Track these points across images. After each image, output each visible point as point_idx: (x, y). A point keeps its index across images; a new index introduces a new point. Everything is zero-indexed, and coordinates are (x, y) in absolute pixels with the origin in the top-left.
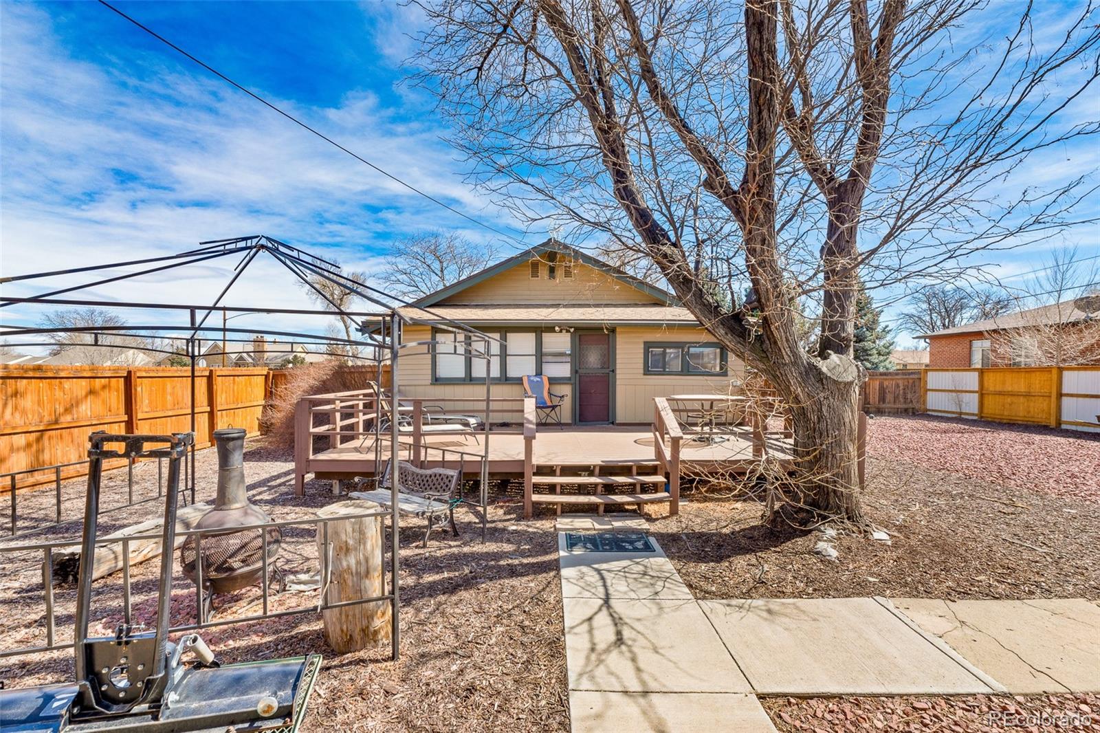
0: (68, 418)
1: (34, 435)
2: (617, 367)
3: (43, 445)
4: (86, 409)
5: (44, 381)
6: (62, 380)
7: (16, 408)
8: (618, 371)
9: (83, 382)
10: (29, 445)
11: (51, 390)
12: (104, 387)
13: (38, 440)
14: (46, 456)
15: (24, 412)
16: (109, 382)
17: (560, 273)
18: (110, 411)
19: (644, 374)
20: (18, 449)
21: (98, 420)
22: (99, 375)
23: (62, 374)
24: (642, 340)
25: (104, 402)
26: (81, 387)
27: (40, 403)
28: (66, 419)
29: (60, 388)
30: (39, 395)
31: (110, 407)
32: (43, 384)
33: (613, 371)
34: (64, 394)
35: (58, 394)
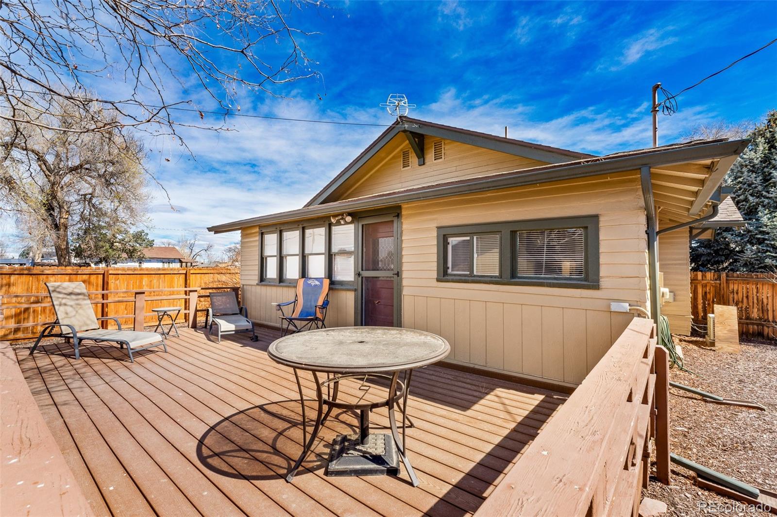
2: (404, 268)
8: (405, 275)
17: (430, 156)
19: (438, 280)
24: (434, 225)
33: (398, 274)
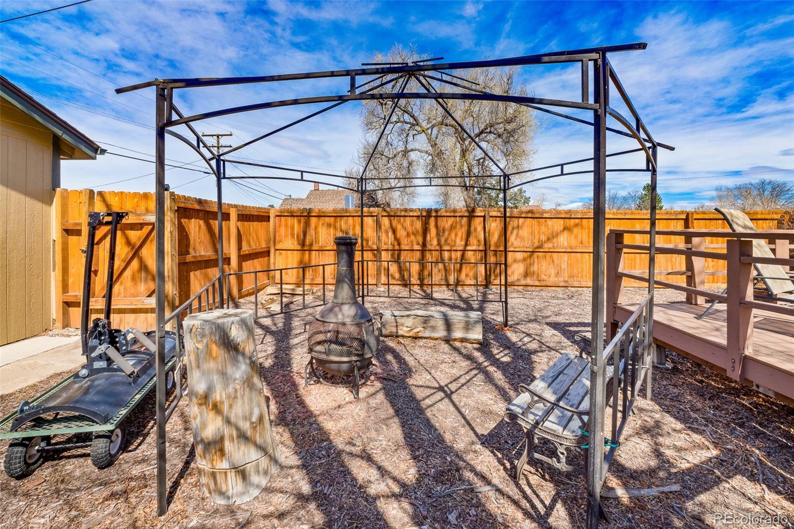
0: (550, 245)
1: (529, 253)
3: (534, 261)
4: (563, 241)
5: (535, 220)
6: (547, 220)
7: (517, 234)
9: (562, 221)
10: (524, 260)
11: (539, 226)
12: (576, 225)
13: (530, 256)
14: (535, 268)
15: (523, 239)
16: (581, 221)
18: (582, 243)
20: (519, 261)
21: (571, 249)
22: (573, 216)
23: (546, 215)
25: (576, 237)
26: (558, 225)
27: (532, 233)
28: (548, 246)
29: (545, 226)
30: (532, 228)
31: (582, 241)
32: (535, 222)
34: (548, 229)
35: (543, 228)
